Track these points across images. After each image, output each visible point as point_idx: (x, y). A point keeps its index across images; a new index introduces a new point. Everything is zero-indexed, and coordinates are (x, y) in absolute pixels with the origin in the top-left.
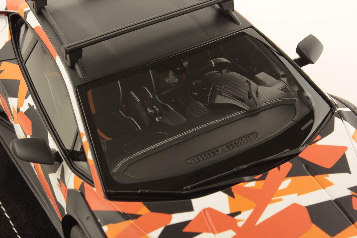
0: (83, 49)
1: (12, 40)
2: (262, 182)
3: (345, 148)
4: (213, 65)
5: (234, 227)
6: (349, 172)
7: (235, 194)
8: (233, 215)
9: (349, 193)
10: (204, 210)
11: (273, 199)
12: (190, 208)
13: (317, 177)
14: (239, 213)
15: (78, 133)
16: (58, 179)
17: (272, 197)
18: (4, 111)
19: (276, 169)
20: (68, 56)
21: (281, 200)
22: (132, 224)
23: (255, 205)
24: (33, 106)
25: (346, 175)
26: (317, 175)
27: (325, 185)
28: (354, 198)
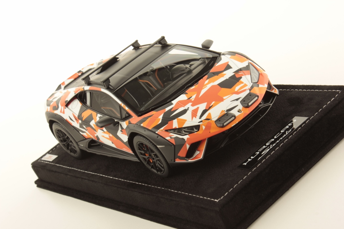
0: (110, 79)
1: (82, 105)
2: (197, 85)
3: (228, 62)
4: (169, 68)
5: (191, 101)
6: (231, 68)
7: (188, 93)
8: (189, 99)
9: (234, 74)
10: (177, 103)
11: (203, 88)
12: (172, 104)
13: (219, 75)
14: (191, 97)
15: (120, 106)
16: (122, 133)
17: (203, 87)
18: (92, 138)
19: (202, 79)
20: (104, 83)
21: (207, 87)
22: (151, 118)
23: (196, 92)
24: (101, 116)
25: (231, 69)
26: (218, 74)
27: (223, 76)
28: (236, 75)
